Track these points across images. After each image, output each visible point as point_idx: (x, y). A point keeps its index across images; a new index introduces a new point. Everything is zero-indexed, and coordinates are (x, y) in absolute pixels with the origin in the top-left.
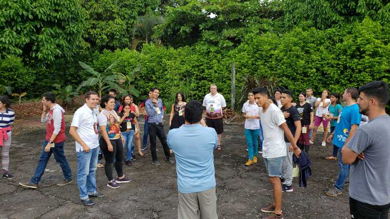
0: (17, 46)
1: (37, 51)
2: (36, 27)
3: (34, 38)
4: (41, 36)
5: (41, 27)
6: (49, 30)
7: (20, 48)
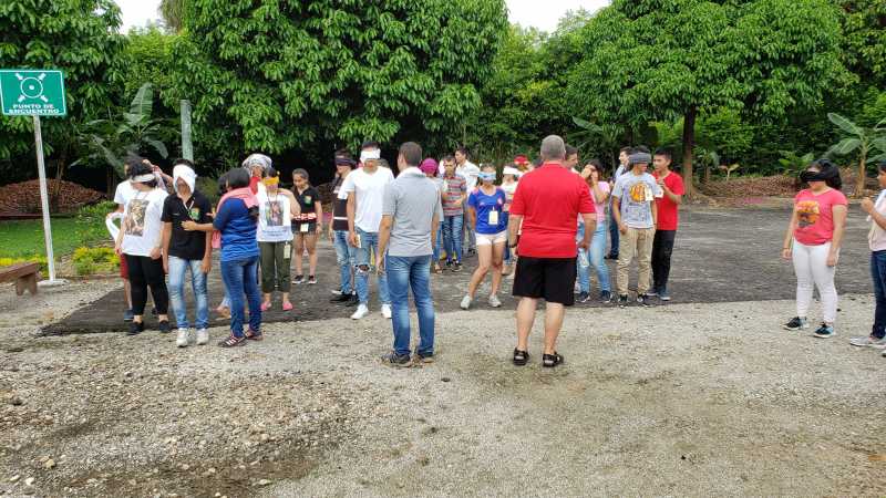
0: (738, 97)
1: (762, 102)
2: (763, 70)
3: (759, 85)
4: (769, 82)
5: (770, 69)
6: (780, 72)
7: (742, 100)
